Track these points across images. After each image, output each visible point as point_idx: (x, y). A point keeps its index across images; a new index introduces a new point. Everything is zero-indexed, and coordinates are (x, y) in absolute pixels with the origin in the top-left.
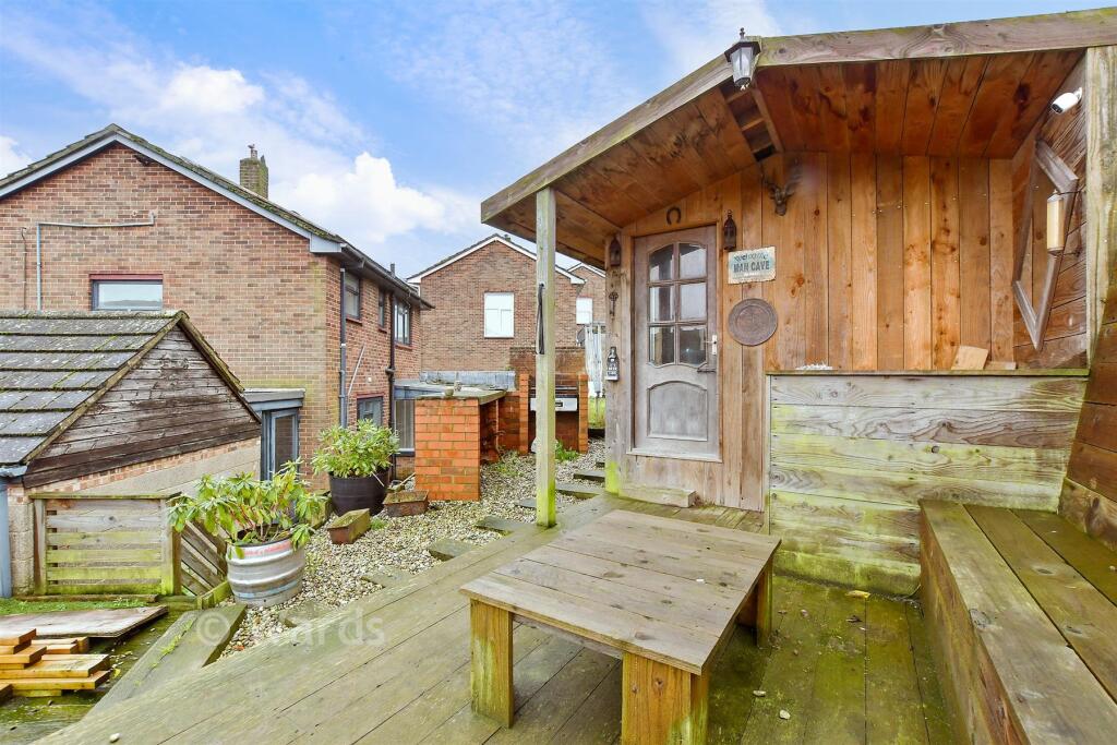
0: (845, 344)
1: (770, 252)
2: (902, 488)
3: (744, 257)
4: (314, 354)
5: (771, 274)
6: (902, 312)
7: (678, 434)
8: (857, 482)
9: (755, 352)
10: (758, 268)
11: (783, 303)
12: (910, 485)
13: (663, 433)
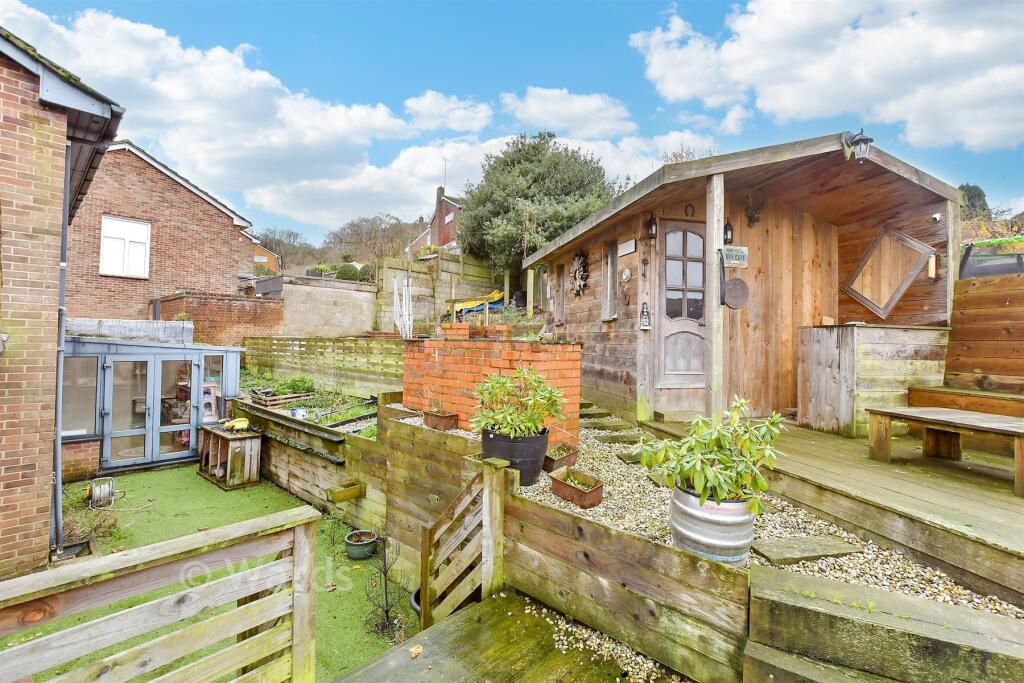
0: (779, 312)
1: (745, 250)
2: (903, 383)
3: (731, 250)
4: (32, 276)
5: (745, 264)
6: (800, 296)
7: (686, 370)
8: (888, 382)
9: (737, 313)
10: (739, 259)
11: (752, 284)
12: (905, 382)
13: (676, 370)
